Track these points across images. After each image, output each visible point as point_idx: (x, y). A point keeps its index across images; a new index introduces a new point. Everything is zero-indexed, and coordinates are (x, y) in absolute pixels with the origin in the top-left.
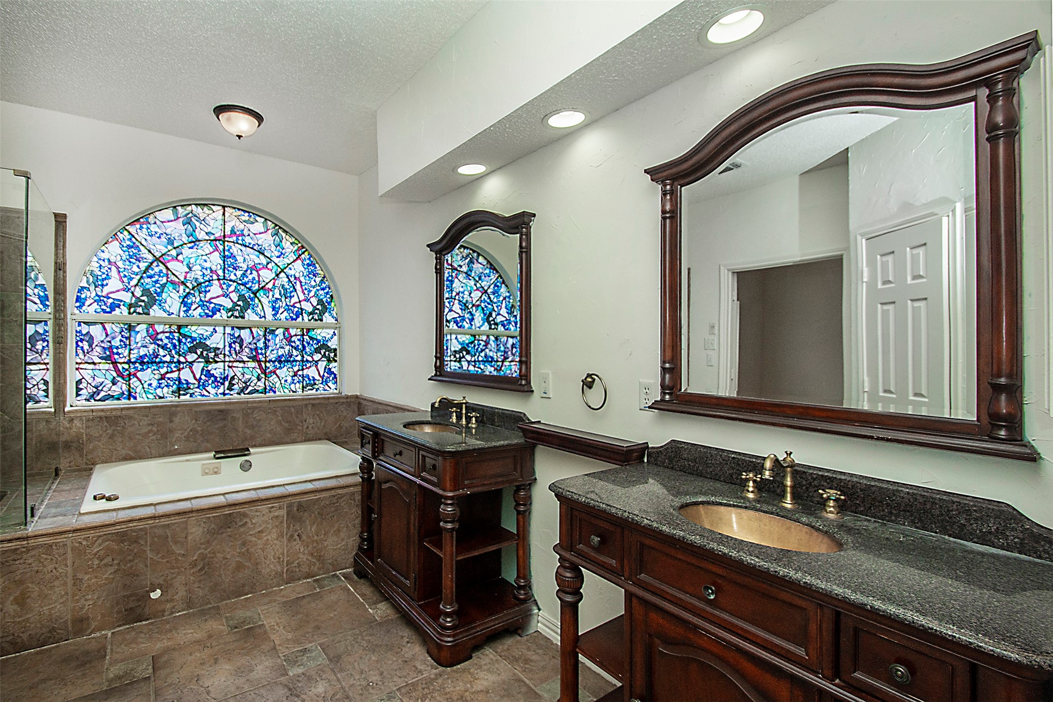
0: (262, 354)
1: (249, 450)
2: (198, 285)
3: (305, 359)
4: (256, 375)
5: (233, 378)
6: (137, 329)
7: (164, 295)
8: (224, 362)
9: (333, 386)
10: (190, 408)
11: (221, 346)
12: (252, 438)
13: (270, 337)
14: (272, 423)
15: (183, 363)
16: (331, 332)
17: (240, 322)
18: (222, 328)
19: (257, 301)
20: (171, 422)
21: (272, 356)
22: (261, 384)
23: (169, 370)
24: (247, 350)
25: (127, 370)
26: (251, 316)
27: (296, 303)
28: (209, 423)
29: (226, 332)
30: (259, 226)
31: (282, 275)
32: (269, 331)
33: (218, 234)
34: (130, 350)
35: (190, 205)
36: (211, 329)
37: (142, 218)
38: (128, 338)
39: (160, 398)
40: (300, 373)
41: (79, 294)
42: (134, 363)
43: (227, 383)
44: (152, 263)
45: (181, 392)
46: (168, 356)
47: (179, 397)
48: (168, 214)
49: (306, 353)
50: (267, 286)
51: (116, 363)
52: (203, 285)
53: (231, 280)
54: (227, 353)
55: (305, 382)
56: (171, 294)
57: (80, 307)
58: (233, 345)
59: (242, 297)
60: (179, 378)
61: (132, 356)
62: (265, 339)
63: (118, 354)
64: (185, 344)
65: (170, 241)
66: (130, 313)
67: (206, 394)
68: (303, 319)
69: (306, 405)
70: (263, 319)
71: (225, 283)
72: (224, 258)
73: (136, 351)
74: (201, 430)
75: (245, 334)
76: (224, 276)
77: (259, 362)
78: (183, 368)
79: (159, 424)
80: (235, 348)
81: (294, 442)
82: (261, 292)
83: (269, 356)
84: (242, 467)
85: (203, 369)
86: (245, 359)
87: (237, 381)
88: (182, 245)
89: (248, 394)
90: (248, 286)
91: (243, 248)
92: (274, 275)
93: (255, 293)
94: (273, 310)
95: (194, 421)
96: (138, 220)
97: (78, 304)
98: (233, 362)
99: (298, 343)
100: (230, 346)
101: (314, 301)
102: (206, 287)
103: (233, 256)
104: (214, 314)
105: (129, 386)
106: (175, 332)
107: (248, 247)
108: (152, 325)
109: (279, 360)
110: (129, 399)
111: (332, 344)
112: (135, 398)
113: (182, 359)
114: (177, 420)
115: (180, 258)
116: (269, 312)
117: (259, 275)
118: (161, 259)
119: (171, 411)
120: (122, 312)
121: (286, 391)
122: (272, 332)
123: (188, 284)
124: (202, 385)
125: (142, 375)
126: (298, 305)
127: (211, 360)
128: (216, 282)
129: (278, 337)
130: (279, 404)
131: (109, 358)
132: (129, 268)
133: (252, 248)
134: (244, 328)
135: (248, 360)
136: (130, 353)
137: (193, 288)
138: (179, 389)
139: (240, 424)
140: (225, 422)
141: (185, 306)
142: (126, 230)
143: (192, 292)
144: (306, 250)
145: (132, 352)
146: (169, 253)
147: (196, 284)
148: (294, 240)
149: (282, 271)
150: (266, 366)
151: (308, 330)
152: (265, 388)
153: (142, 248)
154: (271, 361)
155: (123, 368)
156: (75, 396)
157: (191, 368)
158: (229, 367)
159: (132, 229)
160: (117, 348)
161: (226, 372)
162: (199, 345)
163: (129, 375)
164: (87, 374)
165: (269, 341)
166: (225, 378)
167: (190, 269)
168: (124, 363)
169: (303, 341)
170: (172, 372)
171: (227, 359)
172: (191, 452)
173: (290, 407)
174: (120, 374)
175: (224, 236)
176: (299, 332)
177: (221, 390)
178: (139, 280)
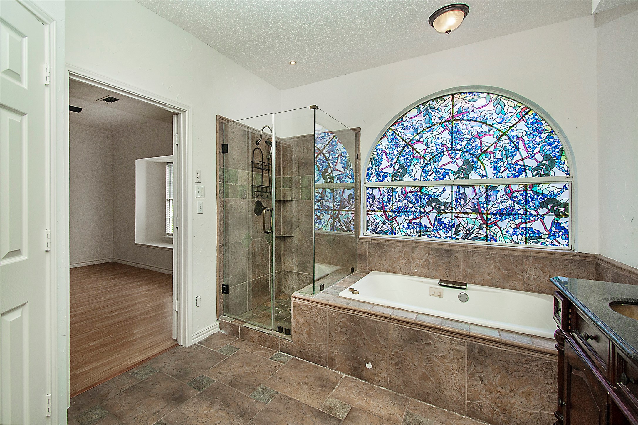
0: (483, 207)
1: (466, 285)
2: (433, 157)
3: (528, 213)
4: (478, 225)
5: (458, 226)
6: (396, 191)
7: (412, 167)
8: (452, 213)
9: (563, 242)
10: (425, 244)
11: (449, 201)
12: (472, 276)
13: (491, 193)
14: (491, 267)
15: (423, 213)
16: (561, 186)
17: (464, 182)
18: (450, 187)
19: (479, 163)
20: (413, 252)
21: (493, 209)
22: (483, 233)
23: (414, 217)
24: (470, 204)
25: (391, 216)
26: (474, 177)
27: (519, 161)
28: (437, 258)
29: (453, 190)
30: (482, 101)
31: (505, 137)
32: (490, 188)
33: (447, 116)
34: (393, 204)
35: (428, 101)
36: (442, 188)
37: (399, 119)
38: (392, 196)
39: (409, 235)
40: (523, 226)
41: (368, 172)
42: (395, 212)
43: (454, 229)
44: (404, 147)
45: (422, 233)
46: (414, 208)
47: (420, 237)
48: (414, 112)
49: (529, 207)
50: (489, 150)
51: (385, 211)
52: (437, 156)
53: (457, 150)
54: (454, 206)
55: (528, 235)
56: (416, 166)
57: (368, 179)
58: (458, 200)
59: (466, 162)
60: (421, 223)
61: (393, 207)
62: (487, 195)
63: (386, 206)
64: (424, 199)
65: (415, 130)
66: (392, 181)
67: (438, 236)
68: (526, 176)
69: (527, 257)
70: (485, 178)
71: (452, 153)
72: (452, 134)
73: (395, 204)
74: (432, 262)
75: (469, 192)
76: (452, 148)
77: (481, 214)
78: (423, 216)
79: (406, 253)
80: (460, 202)
81: (513, 288)
82: (484, 156)
83: (490, 209)
84: (460, 297)
85: (436, 218)
86: (469, 211)
87: (462, 228)
88: (422, 131)
89: (471, 239)
90: (471, 152)
91: (468, 123)
92: (496, 139)
93: (478, 157)
94: (494, 170)
95: (427, 254)
96: (397, 121)
97: (367, 177)
98: (459, 213)
99: (520, 198)
100: (456, 200)
101: (539, 157)
102: (438, 158)
103: (459, 131)
104: (444, 177)
105: (392, 226)
106: (418, 191)
107: (472, 120)
108: (404, 188)
109: (500, 213)
110: (392, 234)
111: (563, 198)
112: (395, 234)
113: (422, 210)
114: (416, 251)
115: (421, 140)
116: (490, 172)
117: (481, 142)
118: (410, 143)
119: (413, 245)
120: (388, 181)
121: (507, 240)
122: (494, 188)
123: (426, 158)
124: (436, 229)
125: (399, 220)
126: (521, 163)
127: (442, 211)
128: (446, 153)
129: (499, 193)
130: (498, 252)
131: (382, 208)
132: (392, 152)
133: (476, 121)
134: (468, 187)
135: (472, 212)
136: (392, 205)
137: (429, 160)
138: (420, 231)
139: (462, 263)
140: (450, 259)
141: (424, 173)
142: (390, 129)
143: (429, 162)
144: (531, 110)
145: (393, 205)
146: (414, 138)
147: (431, 157)
148: (516, 103)
149: (504, 134)
150: (487, 218)
151: (532, 186)
152: (487, 236)
153: (399, 138)
154: (493, 213)
155: (389, 215)
156: (366, 229)
157: (428, 217)
158: (455, 217)
159: (394, 128)
160: (386, 202)
161: (453, 221)
162: (433, 201)
163: (392, 219)
164: (371, 217)
165: (490, 196)
166: (452, 225)
167: (428, 146)
168: (389, 211)
169: (526, 196)
170: (416, 218)
171: (454, 211)
172: (425, 276)
173: (509, 256)
174: (387, 218)
175: (453, 117)
176: (521, 187)
177: (449, 235)
178: (397, 159)
